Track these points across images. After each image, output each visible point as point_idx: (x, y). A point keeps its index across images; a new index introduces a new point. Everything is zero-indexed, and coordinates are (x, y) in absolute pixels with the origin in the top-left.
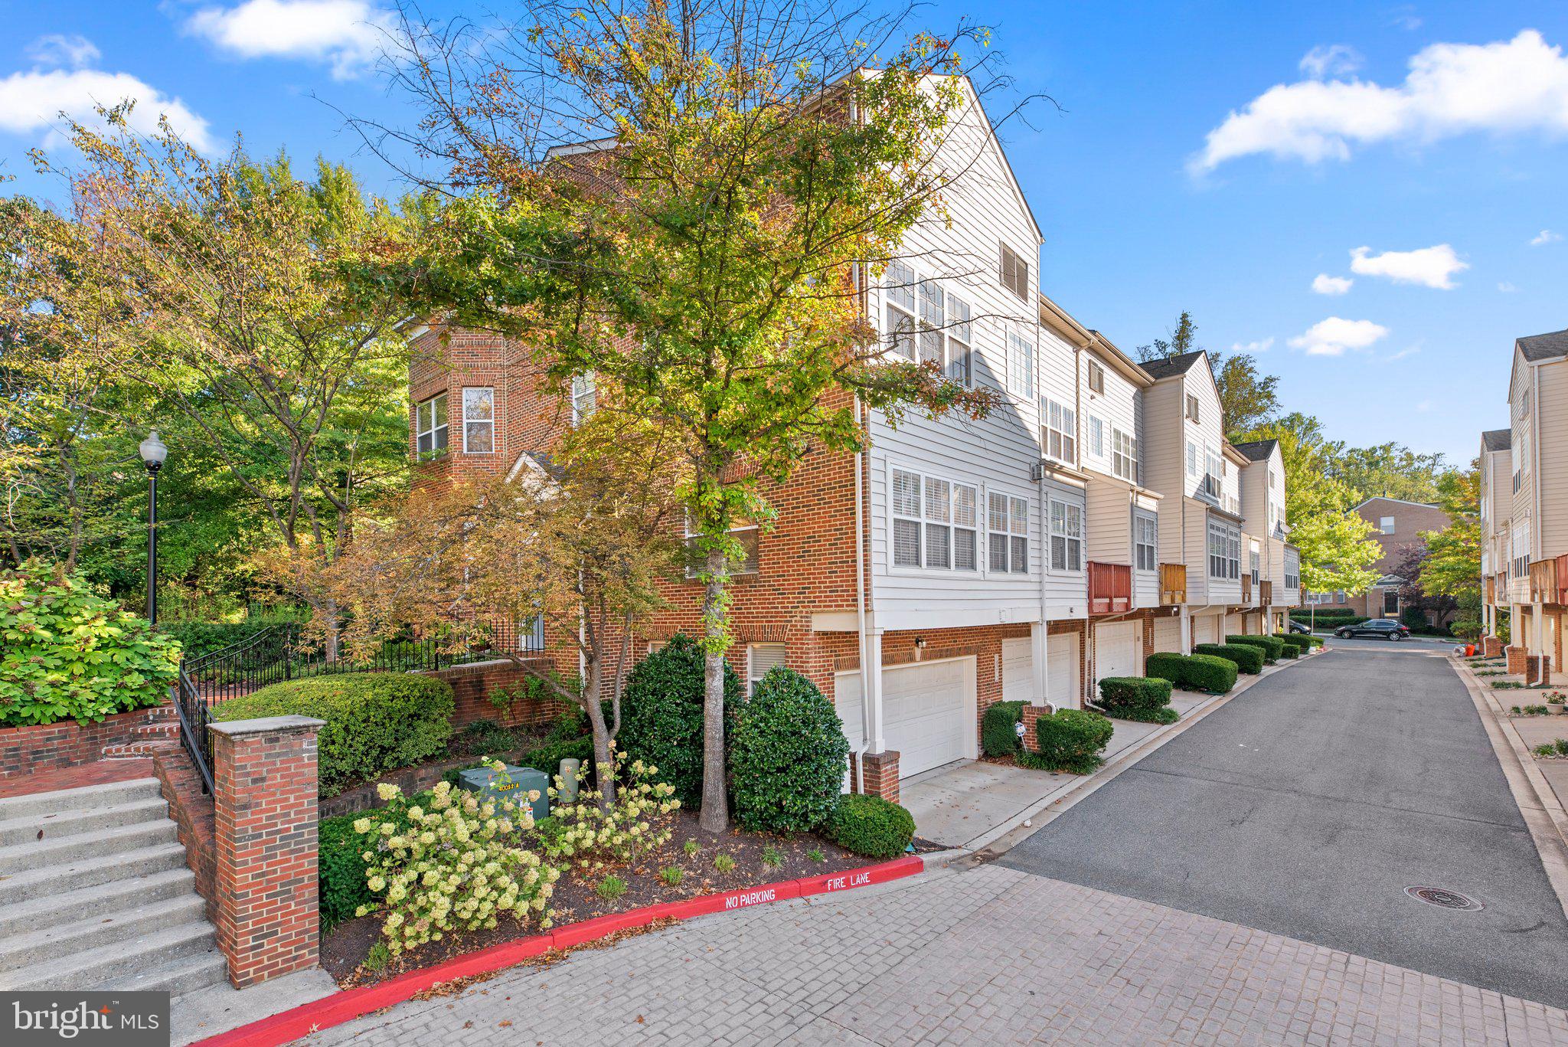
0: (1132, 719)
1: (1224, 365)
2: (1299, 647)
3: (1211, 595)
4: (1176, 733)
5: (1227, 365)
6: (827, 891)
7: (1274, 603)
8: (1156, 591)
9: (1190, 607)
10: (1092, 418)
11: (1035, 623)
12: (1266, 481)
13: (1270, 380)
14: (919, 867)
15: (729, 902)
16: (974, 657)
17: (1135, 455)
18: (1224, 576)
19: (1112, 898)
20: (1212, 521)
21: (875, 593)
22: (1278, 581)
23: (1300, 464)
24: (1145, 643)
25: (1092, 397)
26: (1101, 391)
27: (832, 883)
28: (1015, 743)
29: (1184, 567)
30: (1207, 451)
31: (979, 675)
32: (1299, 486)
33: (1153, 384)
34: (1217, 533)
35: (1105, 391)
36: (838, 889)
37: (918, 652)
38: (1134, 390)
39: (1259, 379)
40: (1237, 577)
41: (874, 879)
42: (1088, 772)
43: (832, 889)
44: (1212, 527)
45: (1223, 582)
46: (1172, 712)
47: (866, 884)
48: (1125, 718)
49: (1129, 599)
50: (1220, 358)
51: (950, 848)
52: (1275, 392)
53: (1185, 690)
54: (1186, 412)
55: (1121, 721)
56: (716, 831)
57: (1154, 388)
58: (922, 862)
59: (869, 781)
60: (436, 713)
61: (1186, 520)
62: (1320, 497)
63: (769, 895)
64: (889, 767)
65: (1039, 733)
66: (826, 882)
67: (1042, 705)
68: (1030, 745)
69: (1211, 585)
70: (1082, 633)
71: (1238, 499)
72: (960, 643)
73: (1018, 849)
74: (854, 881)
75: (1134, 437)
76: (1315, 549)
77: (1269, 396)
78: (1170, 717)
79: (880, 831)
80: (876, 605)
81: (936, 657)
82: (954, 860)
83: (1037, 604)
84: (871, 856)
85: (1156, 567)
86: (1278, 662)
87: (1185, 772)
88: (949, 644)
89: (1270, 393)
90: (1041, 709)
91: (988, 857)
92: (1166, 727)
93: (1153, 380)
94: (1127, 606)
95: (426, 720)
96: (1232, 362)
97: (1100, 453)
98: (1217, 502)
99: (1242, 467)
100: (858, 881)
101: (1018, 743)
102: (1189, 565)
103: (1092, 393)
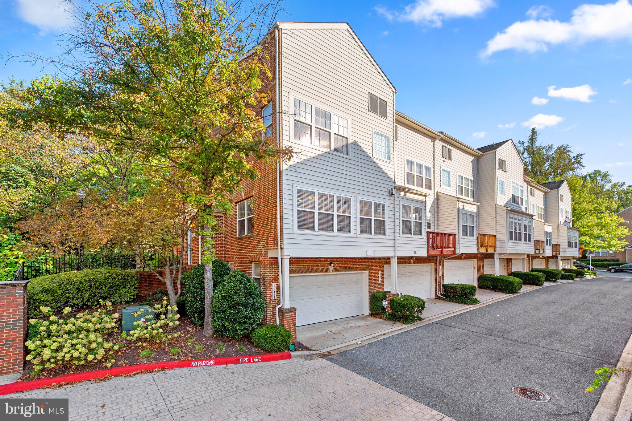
0: (456, 302)
1: (555, 150)
2: (574, 274)
3: (509, 249)
4: (472, 309)
5: (556, 150)
6: (239, 363)
7: (561, 254)
8: (476, 246)
9: (500, 254)
10: (443, 170)
11: (392, 257)
12: (558, 199)
13: (579, 155)
14: (289, 357)
15: (193, 364)
16: (368, 272)
17: (473, 187)
18: (520, 240)
19: (358, 377)
20: (510, 215)
21: (285, 241)
22: (564, 244)
23: (583, 192)
24: (478, 269)
25: (444, 161)
26: (450, 158)
27: (242, 360)
28: (382, 309)
29: (495, 236)
30: (513, 184)
31: (370, 279)
32: (583, 201)
33: (482, 155)
34: (514, 221)
35: (452, 159)
36: (245, 363)
37: (331, 268)
38: (473, 158)
39: (572, 155)
40: (529, 241)
41: (263, 360)
42: (409, 323)
43: (242, 363)
44: (510, 218)
45: (521, 243)
46: (476, 300)
47: (259, 362)
48: (453, 301)
49: (455, 249)
50: (553, 147)
51: (313, 350)
52: (582, 160)
53: (495, 291)
54: (498, 166)
55: (451, 303)
56: (207, 335)
57: (483, 157)
58: (290, 355)
59: (281, 320)
60: (129, 285)
61: (497, 215)
62: (594, 206)
63: (212, 362)
64: (290, 314)
65: (390, 305)
66: (239, 359)
67: (395, 293)
68: (389, 311)
69: (509, 244)
70: (436, 264)
71: (543, 207)
72: (357, 265)
73: (342, 354)
74: (253, 360)
75: (472, 179)
76: (591, 230)
77: (579, 163)
78: (476, 302)
79: (269, 340)
80: (285, 246)
81: (342, 271)
82: (309, 355)
83: (392, 249)
84: (266, 351)
85: (475, 235)
86: (558, 281)
87: (457, 325)
88: (351, 265)
89: (579, 161)
90: (393, 295)
91: (324, 356)
92: (470, 306)
93: (482, 153)
94: (454, 252)
95: (124, 287)
96: (559, 148)
97: (449, 186)
98: (521, 207)
99: (546, 193)
100: (255, 360)
101: (383, 309)
102: (498, 235)
103: (443, 159)
